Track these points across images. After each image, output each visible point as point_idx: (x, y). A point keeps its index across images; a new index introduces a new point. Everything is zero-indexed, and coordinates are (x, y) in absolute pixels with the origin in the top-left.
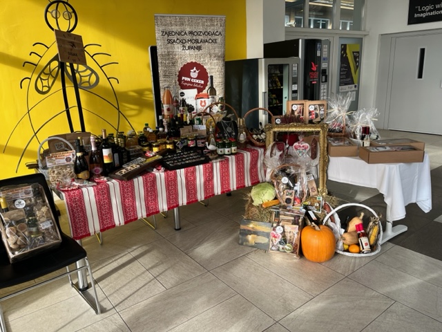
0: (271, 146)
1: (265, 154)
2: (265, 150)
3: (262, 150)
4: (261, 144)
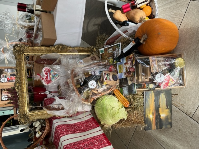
0: (49, 112)
1: (60, 117)
2: (55, 118)
3: (55, 121)
4: (48, 124)
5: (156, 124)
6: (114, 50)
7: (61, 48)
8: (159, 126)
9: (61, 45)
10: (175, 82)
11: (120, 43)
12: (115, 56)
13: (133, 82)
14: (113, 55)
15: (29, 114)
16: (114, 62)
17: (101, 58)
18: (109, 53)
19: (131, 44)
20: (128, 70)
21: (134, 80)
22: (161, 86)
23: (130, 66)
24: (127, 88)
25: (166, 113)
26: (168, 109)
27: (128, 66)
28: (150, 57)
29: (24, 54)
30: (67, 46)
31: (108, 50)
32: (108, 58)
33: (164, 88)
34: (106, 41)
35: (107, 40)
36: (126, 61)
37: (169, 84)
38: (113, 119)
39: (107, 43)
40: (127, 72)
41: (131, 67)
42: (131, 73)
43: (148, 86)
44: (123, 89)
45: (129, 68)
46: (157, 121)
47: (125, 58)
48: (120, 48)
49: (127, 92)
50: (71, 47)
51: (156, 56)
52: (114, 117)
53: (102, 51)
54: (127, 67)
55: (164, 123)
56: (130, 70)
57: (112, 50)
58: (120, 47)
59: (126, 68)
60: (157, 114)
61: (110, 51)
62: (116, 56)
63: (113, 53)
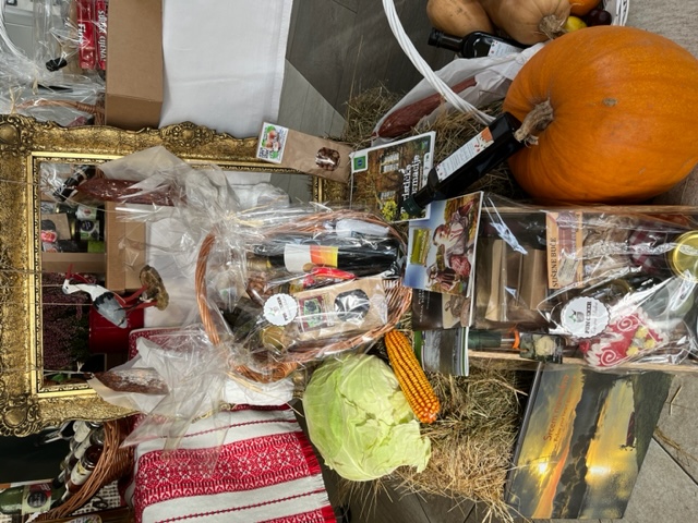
5: (560, 497)
6: (405, 161)
7: (189, 138)
8: (569, 507)
9: (188, 125)
10: (661, 345)
11: (432, 134)
12: (407, 189)
13: (458, 320)
14: (397, 182)
15: (40, 395)
16: (398, 216)
17: (355, 190)
18: (385, 171)
19: (474, 141)
20: (447, 264)
21: (466, 311)
22: (589, 353)
23: (455, 247)
24: (438, 341)
25: (617, 463)
26: (629, 448)
27: (449, 243)
28: (553, 216)
29: (34, 154)
30: (216, 133)
31: (383, 160)
32: (379, 196)
33: (601, 365)
34: (382, 121)
35: (386, 116)
36: (446, 219)
37: (633, 351)
38: (366, 462)
39: (382, 127)
40: (439, 267)
41: (459, 251)
42: (453, 278)
43: (528, 346)
44: (423, 337)
45: (452, 256)
46: (564, 489)
47: (444, 204)
48: (431, 154)
49: (434, 355)
50: (230, 136)
51: (580, 211)
52: (370, 456)
53: (360, 162)
54: (443, 246)
55: (594, 499)
56: (454, 267)
57: (396, 162)
58: (428, 151)
59: (441, 250)
60: (575, 461)
61: (391, 164)
62: (411, 188)
63: (401, 176)
